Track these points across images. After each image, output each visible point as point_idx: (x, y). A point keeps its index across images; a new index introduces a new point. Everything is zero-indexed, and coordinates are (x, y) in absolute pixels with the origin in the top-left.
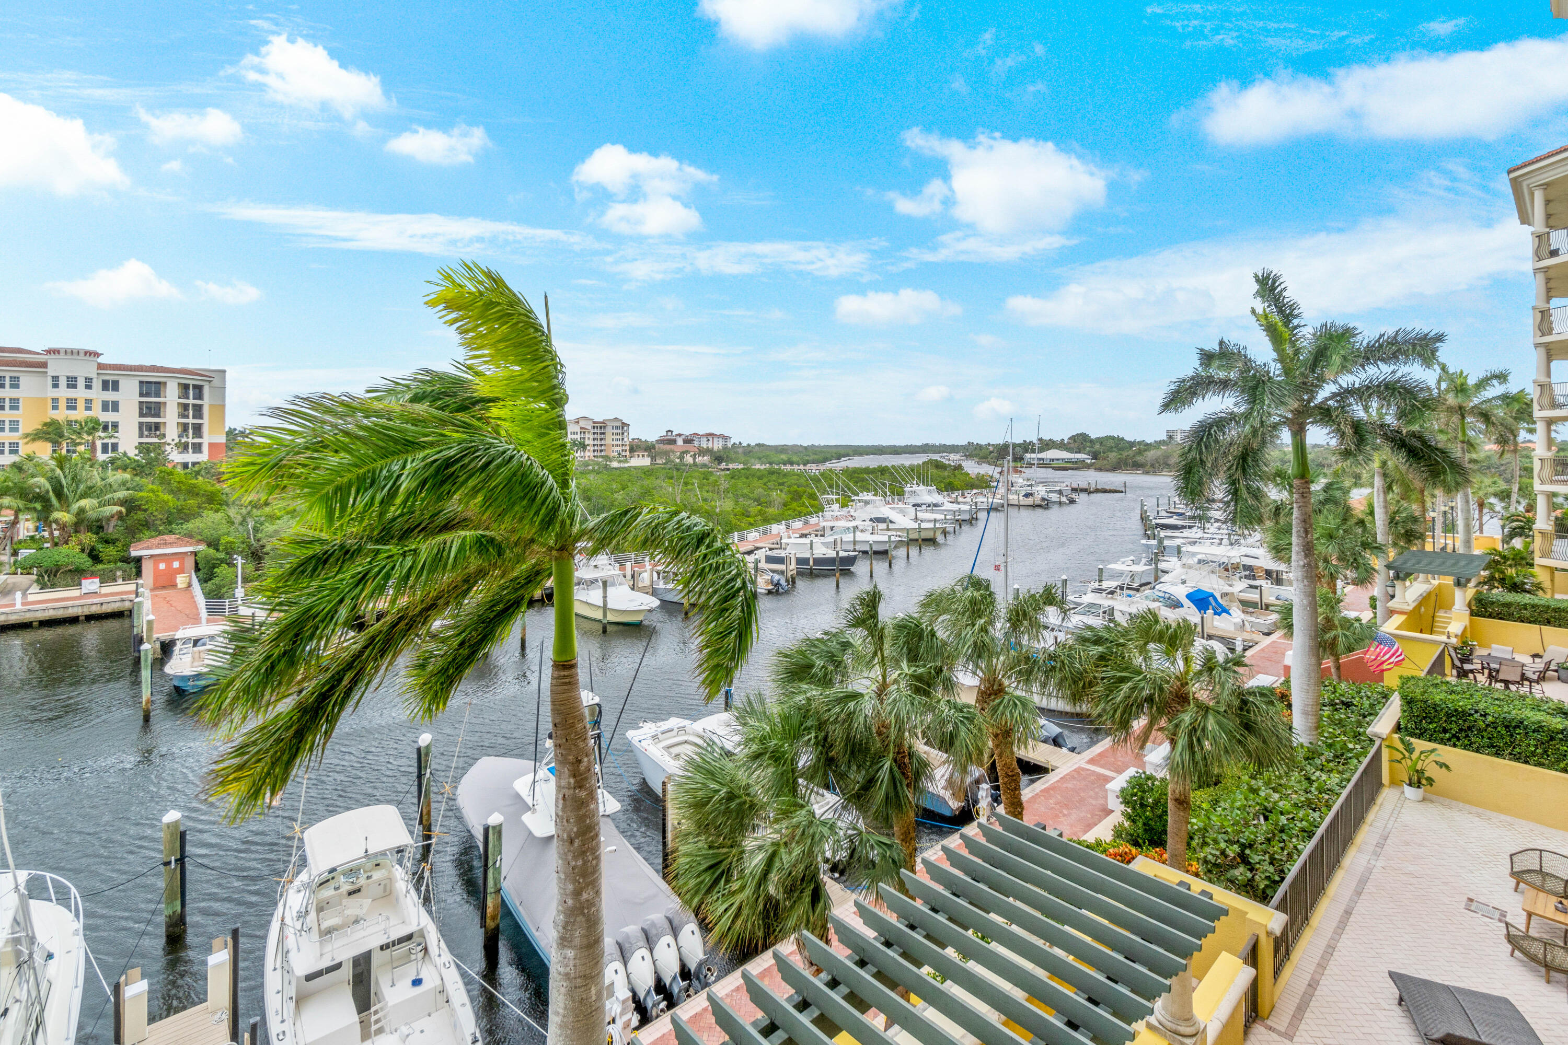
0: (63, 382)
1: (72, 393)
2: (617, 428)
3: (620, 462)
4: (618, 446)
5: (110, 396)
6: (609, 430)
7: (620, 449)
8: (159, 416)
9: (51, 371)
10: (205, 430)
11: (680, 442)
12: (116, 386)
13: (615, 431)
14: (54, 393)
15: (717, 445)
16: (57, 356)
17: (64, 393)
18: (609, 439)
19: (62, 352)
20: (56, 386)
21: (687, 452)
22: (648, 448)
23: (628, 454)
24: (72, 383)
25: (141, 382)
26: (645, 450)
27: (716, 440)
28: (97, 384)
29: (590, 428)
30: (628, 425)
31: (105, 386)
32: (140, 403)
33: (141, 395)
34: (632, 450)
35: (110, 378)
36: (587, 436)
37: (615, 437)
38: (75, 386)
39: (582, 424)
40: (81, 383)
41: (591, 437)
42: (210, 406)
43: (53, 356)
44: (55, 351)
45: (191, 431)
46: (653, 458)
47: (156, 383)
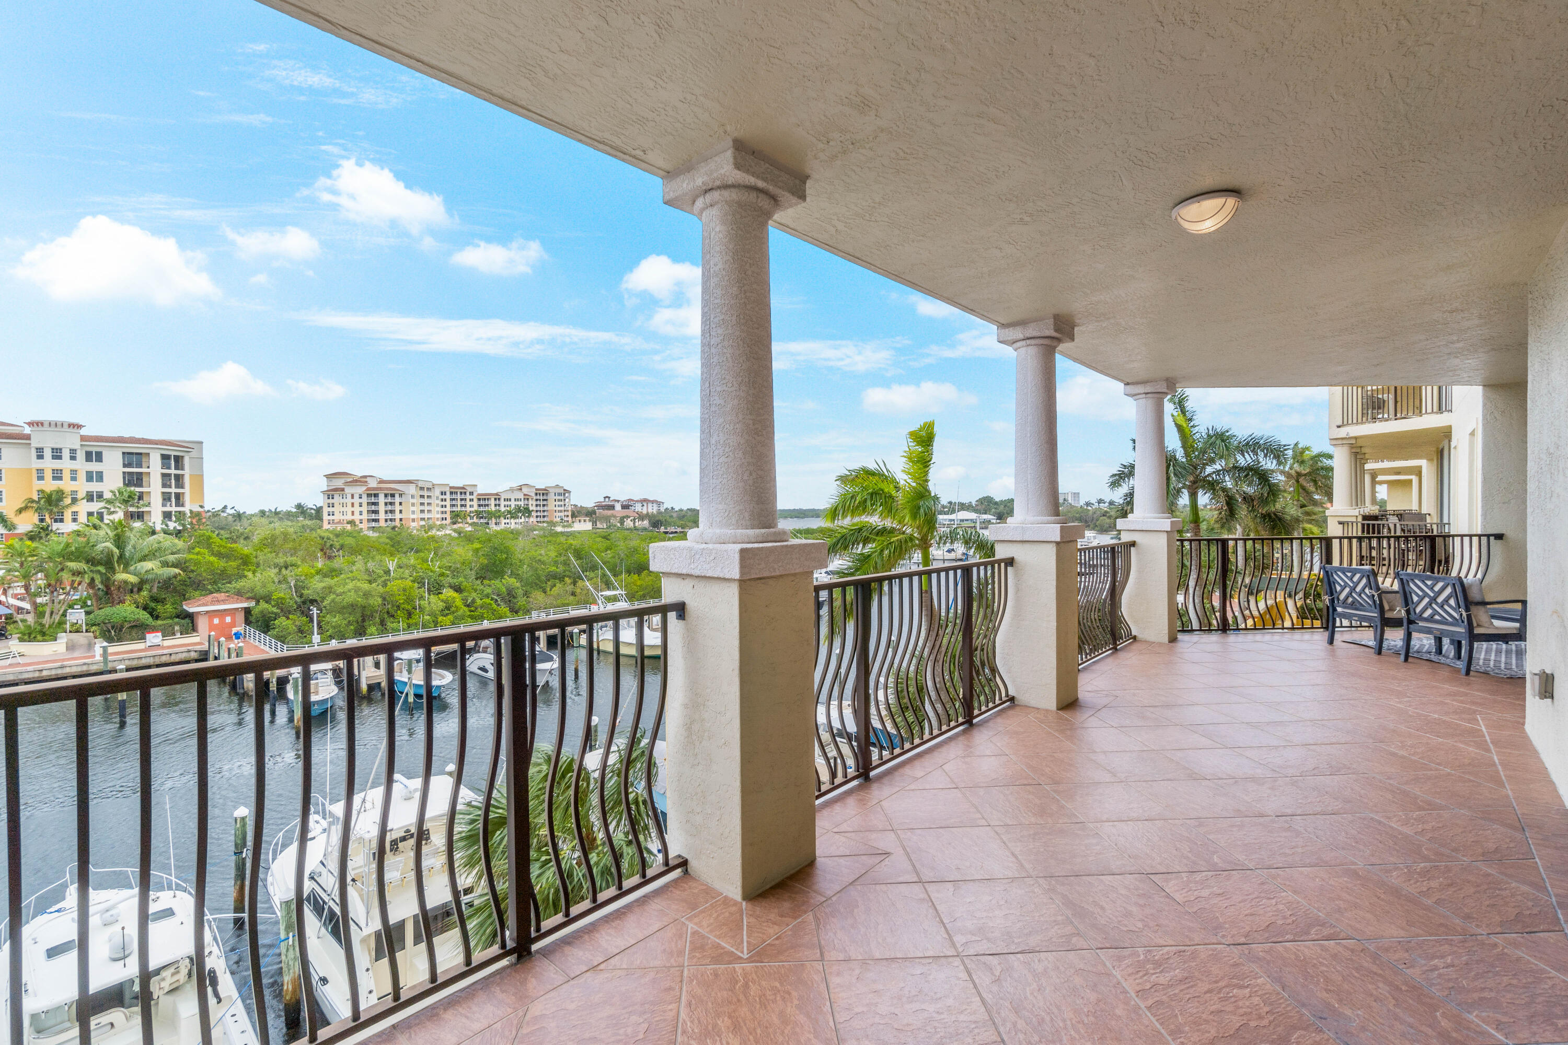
0: (48, 454)
1: (57, 464)
2: (560, 494)
3: (564, 526)
4: (560, 511)
5: (94, 467)
6: (551, 497)
7: (562, 514)
8: (141, 486)
9: (35, 443)
10: (187, 499)
11: (618, 507)
12: (99, 457)
13: (557, 498)
14: (39, 464)
15: (652, 509)
16: (40, 428)
17: (48, 464)
18: (551, 506)
19: (46, 425)
20: (40, 457)
21: (628, 517)
22: (590, 514)
23: (570, 519)
24: (57, 454)
25: (124, 453)
26: (587, 515)
27: (650, 505)
28: (81, 455)
29: (533, 494)
30: (569, 492)
31: (89, 457)
32: (124, 473)
33: (125, 466)
34: (573, 516)
35: (94, 450)
36: (530, 502)
37: (557, 503)
38: (60, 458)
39: (525, 490)
40: (66, 454)
41: (534, 503)
42: (190, 475)
43: (36, 428)
44: (39, 424)
45: (173, 500)
46: (594, 523)
47: (137, 454)
